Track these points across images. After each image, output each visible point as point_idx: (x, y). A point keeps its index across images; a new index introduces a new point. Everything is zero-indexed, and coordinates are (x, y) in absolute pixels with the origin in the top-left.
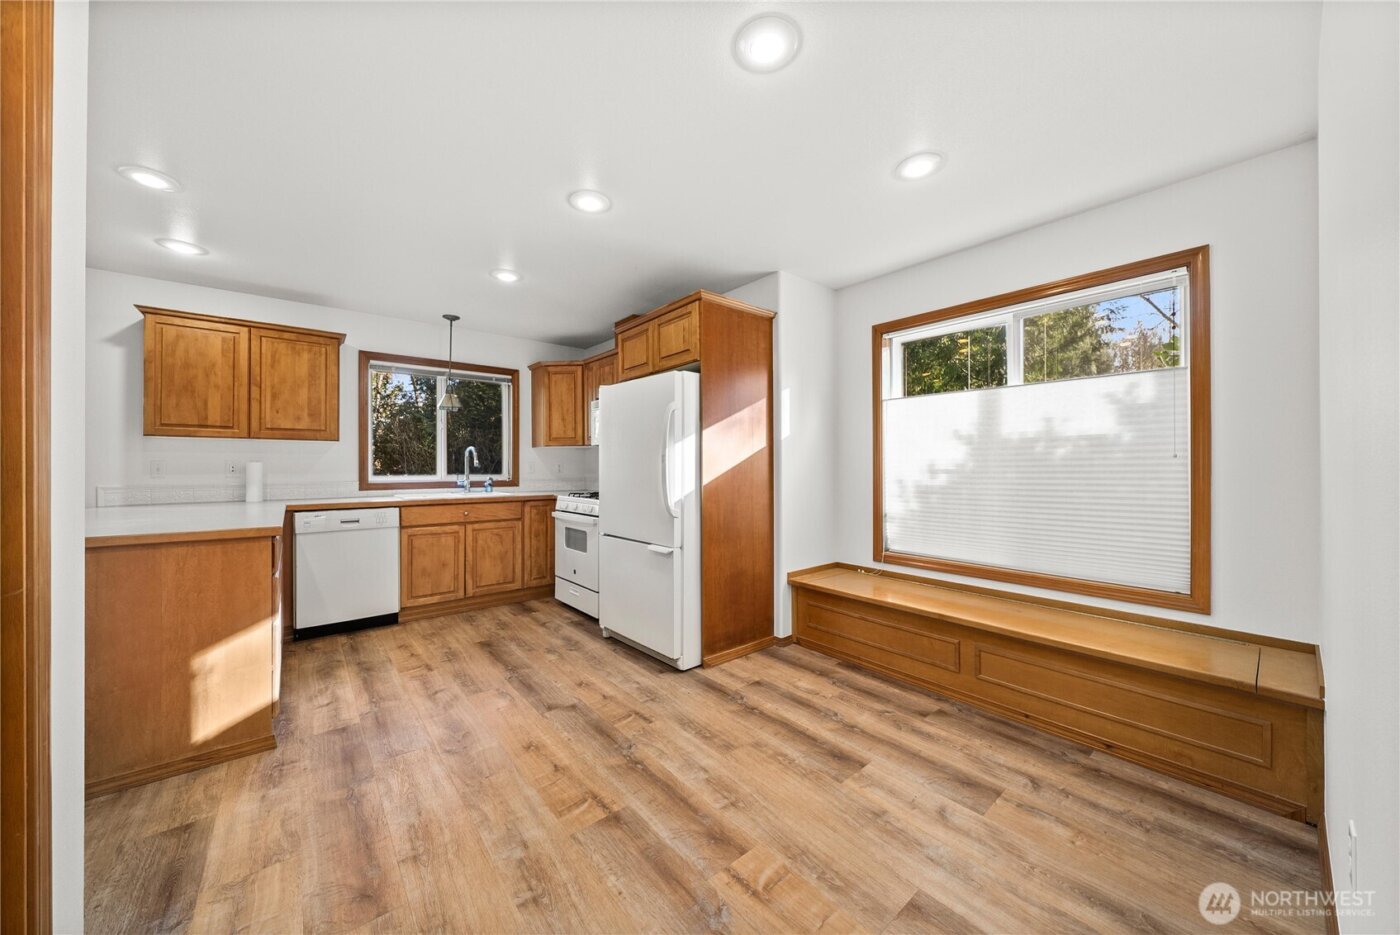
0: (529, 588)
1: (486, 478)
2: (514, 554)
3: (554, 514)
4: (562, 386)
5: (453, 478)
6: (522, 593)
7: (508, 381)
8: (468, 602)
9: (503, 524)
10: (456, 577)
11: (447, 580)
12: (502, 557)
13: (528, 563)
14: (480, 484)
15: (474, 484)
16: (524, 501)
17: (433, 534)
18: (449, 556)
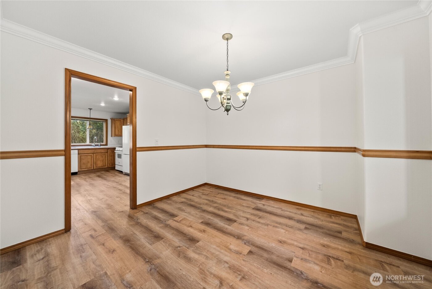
0: (109, 167)
1: (99, 144)
2: (106, 160)
3: (115, 151)
4: (118, 123)
5: (91, 144)
6: (108, 169)
7: (105, 122)
8: (94, 170)
9: (103, 154)
10: (91, 165)
11: (89, 165)
12: (103, 161)
13: (109, 162)
14: (98, 145)
15: (96, 145)
16: (108, 149)
17: (86, 156)
18: (90, 160)
